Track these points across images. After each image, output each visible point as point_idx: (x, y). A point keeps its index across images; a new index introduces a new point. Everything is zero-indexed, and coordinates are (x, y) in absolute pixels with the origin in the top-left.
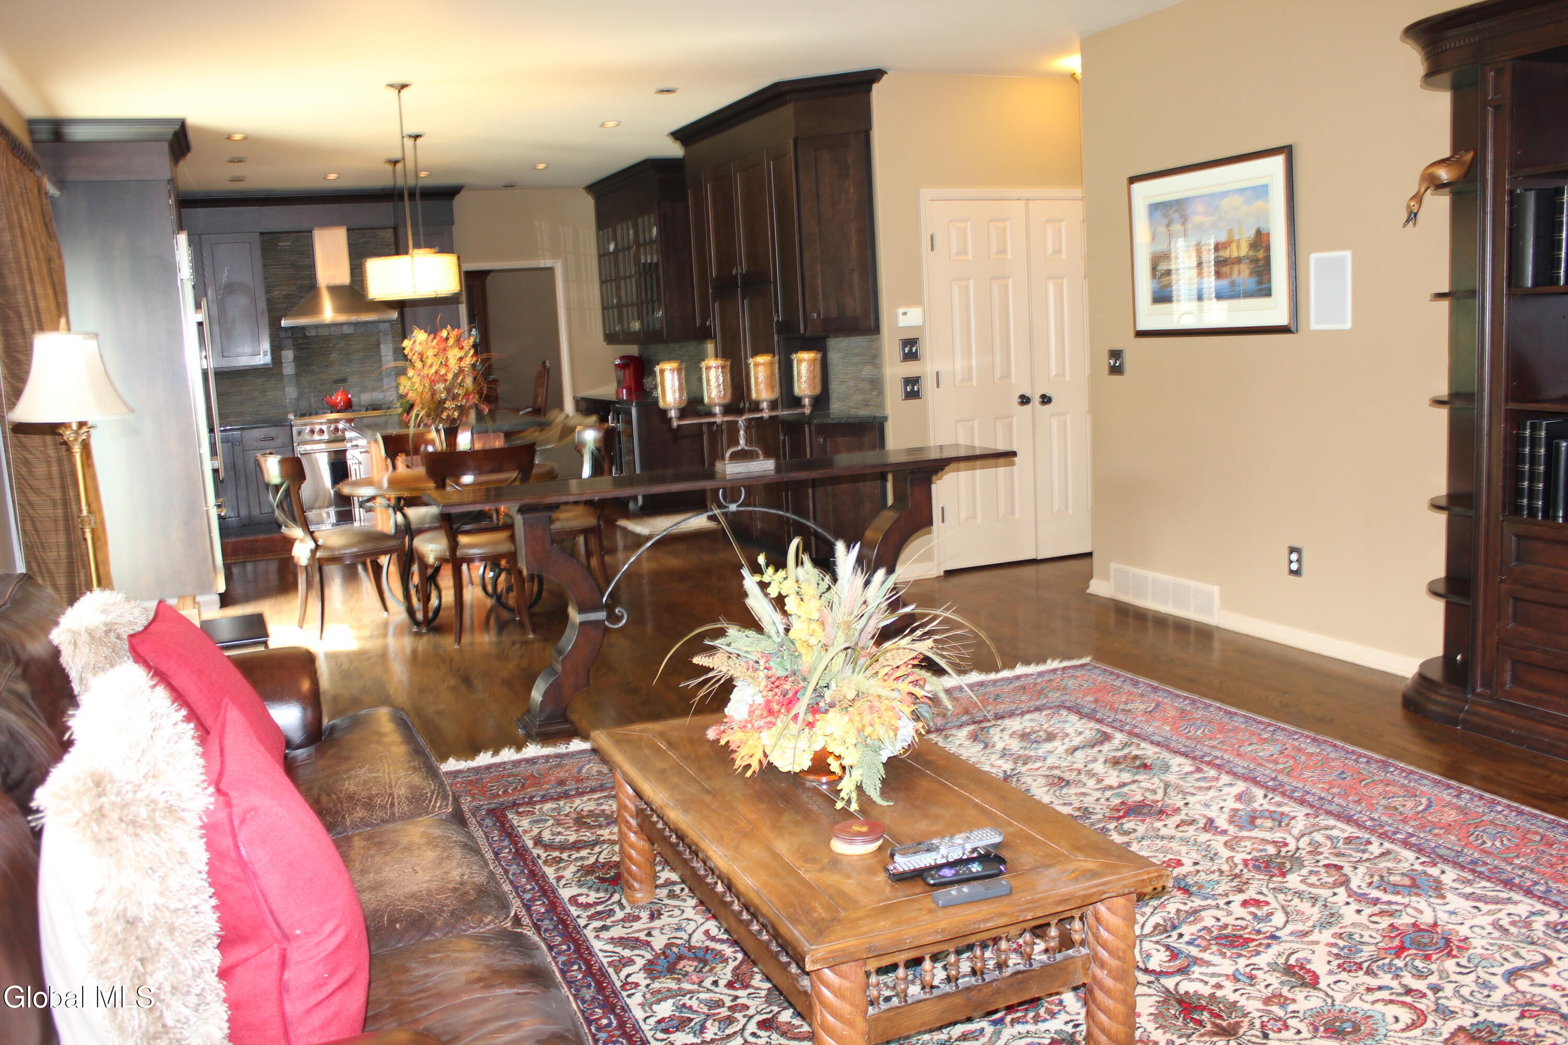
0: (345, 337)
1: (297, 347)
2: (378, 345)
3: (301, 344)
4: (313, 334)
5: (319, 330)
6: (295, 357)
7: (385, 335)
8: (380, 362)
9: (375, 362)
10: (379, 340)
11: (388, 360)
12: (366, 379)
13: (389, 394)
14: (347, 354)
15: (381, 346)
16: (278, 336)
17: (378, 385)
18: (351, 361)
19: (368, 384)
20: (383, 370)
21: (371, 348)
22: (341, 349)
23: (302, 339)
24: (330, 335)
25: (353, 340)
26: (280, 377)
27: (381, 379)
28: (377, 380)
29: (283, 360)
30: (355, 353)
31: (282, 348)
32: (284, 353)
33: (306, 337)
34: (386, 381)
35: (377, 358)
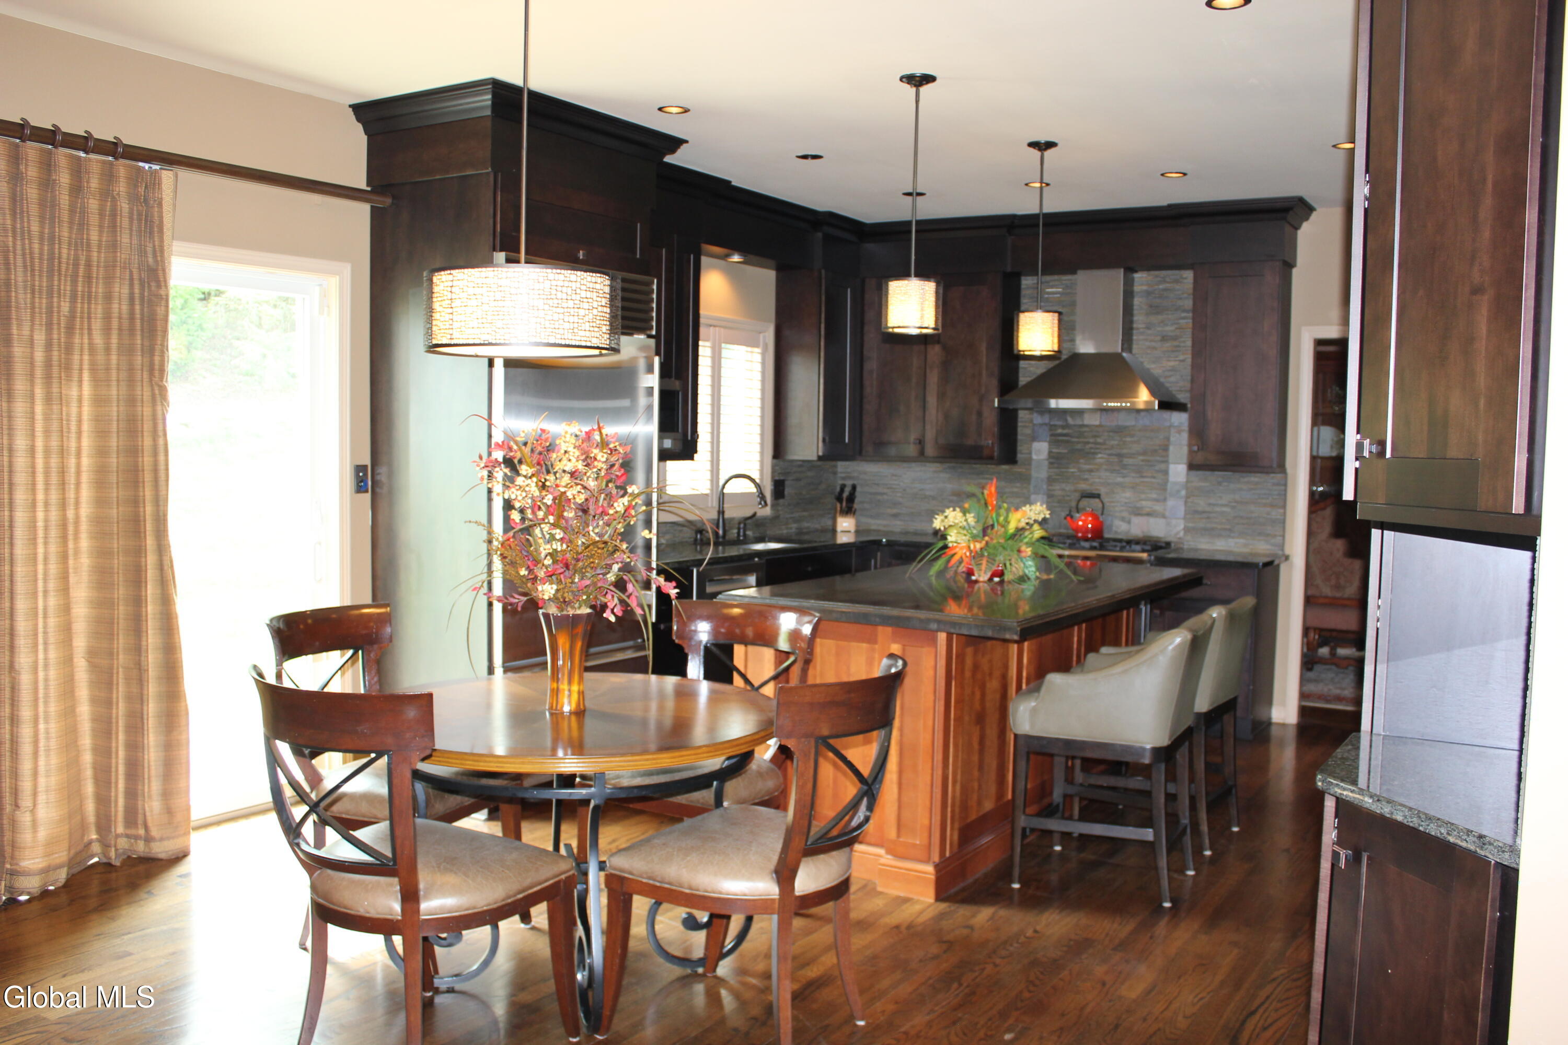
1: (1055, 439)
2: (1164, 448)
3: (1061, 435)
4: (1079, 422)
5: (1086, 416)
6: (1050, 452)
7: (1179, 432)
8: (1166, 472)
9: (1158, 471)
10: (1168, 439)
11: (1178, 471)
12: (1143, 496)
13: (1174, 522)
14: (1120, 456)
15: (1171, 448)
16: (1031, 421)
17: (1158, 507)
18: (1124, 467)
19: (1144, 503)
20: (1169, 486)
21: (1156, 451)
22: (1112, 447)
23: (1063, 427)
24: (1100, 426)
25: (1132, 436)
26: (1025, 479)
27: (1165, 500)
28: (1157, 500)
29: (1034, 457)
30: (1131, 456)
31: (1034, 438)
32: (1036, 445)
33: (1067, 426)
34: (1171, 503)
35: (1163, 466)
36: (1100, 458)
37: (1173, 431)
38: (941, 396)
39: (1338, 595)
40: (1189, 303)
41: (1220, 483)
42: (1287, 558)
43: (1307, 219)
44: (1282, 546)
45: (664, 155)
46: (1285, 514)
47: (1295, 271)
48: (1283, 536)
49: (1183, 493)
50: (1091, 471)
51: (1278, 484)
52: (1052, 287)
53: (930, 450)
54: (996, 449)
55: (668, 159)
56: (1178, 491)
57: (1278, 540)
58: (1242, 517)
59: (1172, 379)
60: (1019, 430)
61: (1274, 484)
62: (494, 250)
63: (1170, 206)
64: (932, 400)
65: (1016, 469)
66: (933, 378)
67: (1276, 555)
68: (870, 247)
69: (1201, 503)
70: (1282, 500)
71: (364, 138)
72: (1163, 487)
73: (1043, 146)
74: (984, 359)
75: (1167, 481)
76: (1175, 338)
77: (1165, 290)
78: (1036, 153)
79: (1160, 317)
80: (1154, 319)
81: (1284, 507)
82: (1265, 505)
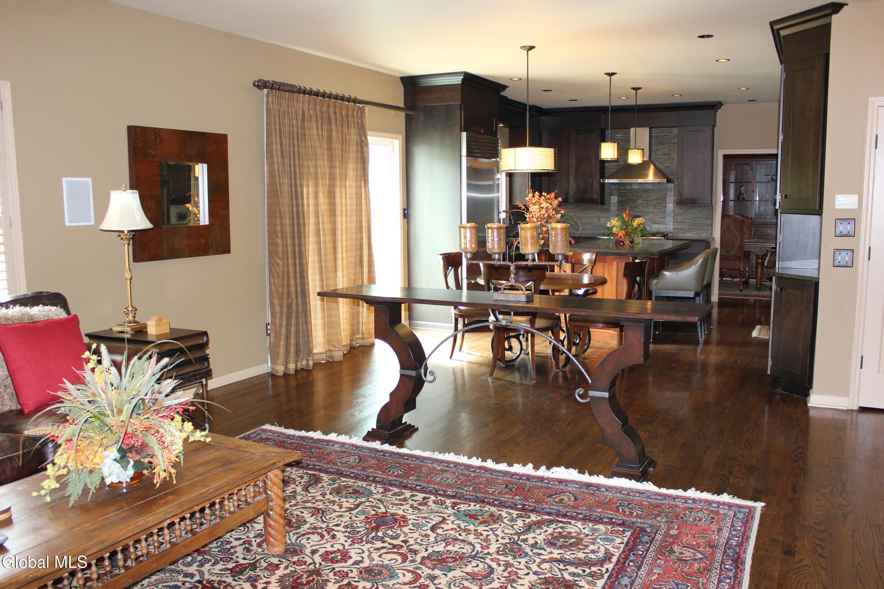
0: (647, 191)
1: (620, 195)
2: (665, 197)
3: (623, 193)
4: (630, 188)
5: (633, 185)
6: (618, 200)
7: (670, 191)
8: (665, 207)
9: (663, 206)
10: (666, 194)
11: (670, 206)
12: (656, 216)
13: (669, 226)
14: (647, 201)
15: (667, 197)
16: (610, 188)
17: (662, 220)
18: (648, 205)
19: (657, 219)
20: (667, 212)
21: (661, 199)
22: (644, 197)
23: (623, 190)
24: (639, 189)
25: (651, 193)
26: (608, 210)
27: (665, 217)
28: (662, 218)
29: (612, 202)
30: (651, 201)
31: (612, 195)
32: (612, 197)
33: (625, 189)
34: (668, 219)
35: (664, 205)
36: (639, 202)
37: (668, 190)
38: (576, 178)
39: (728, 255)
40: (676, 141)
41: (687, 211)
42: (713, 239)
43: (720, 108)
44: (711, 234)
45: (500, 92)
46: (712, 222)
47: (715, 128)
48: (712, 230)
49: (672, 215)
50: (635, 207)
51: (709, 211)
52: (618, 134)
53: (571, 199)
54: (599, 198)
55: (502, 93)
56: (670, 214)
57: (710, 232)
58: (696, 224)
59: (668, 170)
60: (605, 191)
61: (708, 211)
62: (461, 131)
63: (669, 104)
64: (572, 180)
65: (605, 207)
66: (572, 171)
67: (709, 238)
68: (544, 118)
69: (680, 219)
70: (711, 217)
71: (403, 89)
72: (664, 212)
73: (636, 89)
74: (594, 164)
75: (666, 210)
76: (669, 154)
77: (665, 135)
78: (634, 91)
79: (663, 146)
80: (660, 147)
81: (712, 219)
82: (705, 219)
